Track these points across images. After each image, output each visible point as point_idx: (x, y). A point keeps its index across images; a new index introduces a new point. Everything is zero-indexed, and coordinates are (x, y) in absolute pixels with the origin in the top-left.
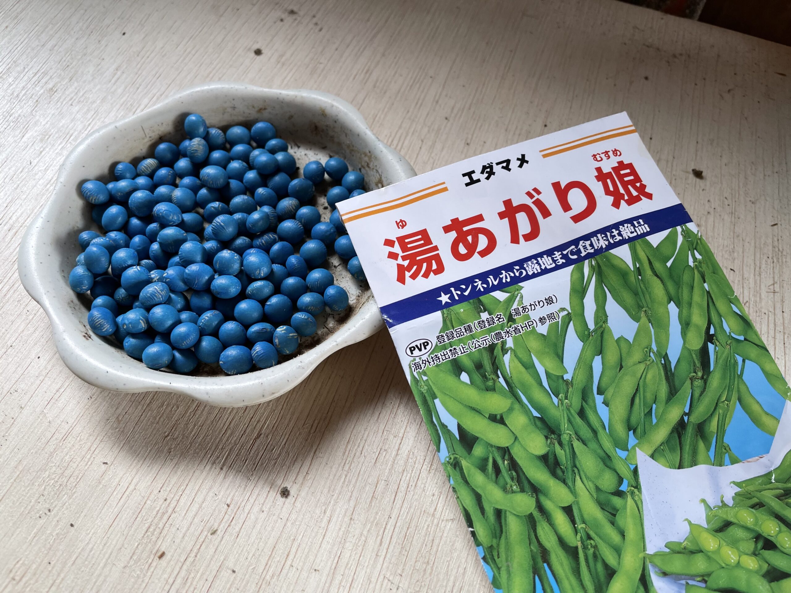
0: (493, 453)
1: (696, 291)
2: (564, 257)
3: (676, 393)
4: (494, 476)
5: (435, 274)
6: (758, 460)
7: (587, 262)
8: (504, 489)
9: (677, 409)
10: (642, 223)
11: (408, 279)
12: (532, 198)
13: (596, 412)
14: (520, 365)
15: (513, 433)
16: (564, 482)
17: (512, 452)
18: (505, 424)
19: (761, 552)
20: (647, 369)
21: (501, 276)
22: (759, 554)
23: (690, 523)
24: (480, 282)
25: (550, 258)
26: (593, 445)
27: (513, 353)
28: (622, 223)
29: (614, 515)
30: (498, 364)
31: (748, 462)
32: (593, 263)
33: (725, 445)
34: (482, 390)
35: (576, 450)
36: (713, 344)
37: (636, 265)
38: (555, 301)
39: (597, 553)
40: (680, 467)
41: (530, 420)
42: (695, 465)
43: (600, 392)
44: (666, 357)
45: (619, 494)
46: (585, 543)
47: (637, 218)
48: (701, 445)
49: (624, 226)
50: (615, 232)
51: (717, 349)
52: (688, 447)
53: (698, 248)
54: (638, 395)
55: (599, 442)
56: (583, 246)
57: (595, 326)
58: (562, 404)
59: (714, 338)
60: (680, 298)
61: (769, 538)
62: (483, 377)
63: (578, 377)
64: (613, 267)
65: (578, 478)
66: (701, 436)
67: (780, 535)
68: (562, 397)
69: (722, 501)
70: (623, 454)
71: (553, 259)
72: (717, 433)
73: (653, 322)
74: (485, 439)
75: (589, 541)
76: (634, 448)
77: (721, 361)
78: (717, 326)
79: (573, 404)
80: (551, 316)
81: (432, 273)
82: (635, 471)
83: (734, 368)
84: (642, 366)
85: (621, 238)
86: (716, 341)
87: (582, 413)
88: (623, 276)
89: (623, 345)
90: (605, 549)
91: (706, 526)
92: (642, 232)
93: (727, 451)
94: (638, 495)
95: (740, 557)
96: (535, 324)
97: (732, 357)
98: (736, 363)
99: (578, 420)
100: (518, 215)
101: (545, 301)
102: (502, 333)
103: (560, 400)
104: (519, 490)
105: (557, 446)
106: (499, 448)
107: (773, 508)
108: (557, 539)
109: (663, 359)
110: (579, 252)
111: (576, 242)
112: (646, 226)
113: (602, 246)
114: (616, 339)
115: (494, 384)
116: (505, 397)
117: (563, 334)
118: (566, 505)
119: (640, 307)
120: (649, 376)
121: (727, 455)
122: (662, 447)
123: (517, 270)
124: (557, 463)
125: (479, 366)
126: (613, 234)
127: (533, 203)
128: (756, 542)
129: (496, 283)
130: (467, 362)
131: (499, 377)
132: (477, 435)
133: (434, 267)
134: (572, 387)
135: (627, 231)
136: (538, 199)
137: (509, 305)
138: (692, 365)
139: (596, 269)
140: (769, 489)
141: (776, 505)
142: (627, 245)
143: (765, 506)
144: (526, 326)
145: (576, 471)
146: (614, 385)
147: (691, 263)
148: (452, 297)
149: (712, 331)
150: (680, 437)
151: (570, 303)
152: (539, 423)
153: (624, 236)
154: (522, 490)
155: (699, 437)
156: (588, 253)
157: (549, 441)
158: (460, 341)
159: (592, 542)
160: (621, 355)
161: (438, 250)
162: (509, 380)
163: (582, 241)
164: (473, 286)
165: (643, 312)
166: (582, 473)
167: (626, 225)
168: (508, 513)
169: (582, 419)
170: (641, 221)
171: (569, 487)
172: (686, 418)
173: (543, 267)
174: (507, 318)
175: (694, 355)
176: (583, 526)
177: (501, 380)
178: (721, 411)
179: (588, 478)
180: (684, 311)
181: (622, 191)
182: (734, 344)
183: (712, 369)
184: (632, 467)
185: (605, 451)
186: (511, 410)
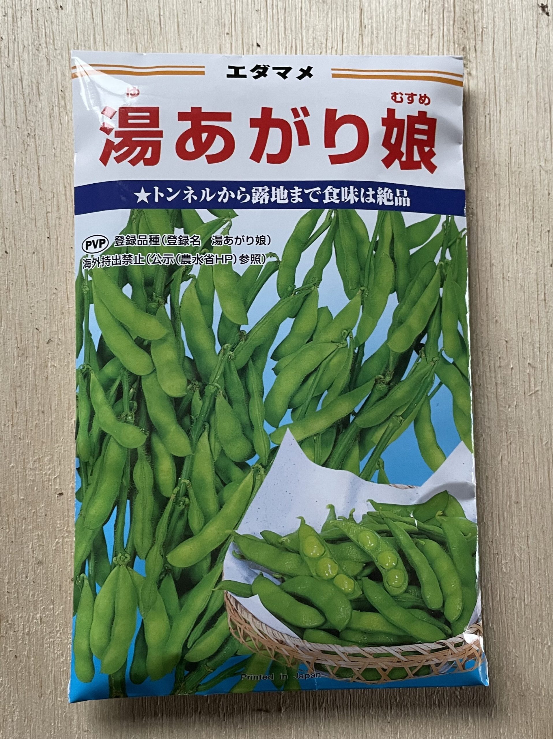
0: (122, 377)
1: (428, 292)
2: (303, 196)
3: (354, 388)
4: (113, 399)
5: (145, 164)
6: (406, 488)
7: (327, 211)
8: (118, 416)
9: (348, 404)
10: (405, 195)
11: (111, 160)
12: (295, 117)
13: (260, 376)
14: (196, 297)
15: (154, 364)
16: (188, 432)
17: (143, 382)
18: (149, 353)
19: (363, 578)
20: (335, 352)
21: (219, 193)
22: (360, 580)
23: (303, 522)
24: (192, 191)
25: (286, 191)
26: (239, 408)
27: (194, 282)
28: (383, 185)
29: (224, 485)
30: (171, 288)
31: (395, 487)
32: (333, 216)
33: (380, 460)
34: (141, 309)
35: (217, 405)
36: (418, 354)
37: (376, 237)
38: (267, 242)
39: (186, 511)
40: (325, 465)
41: (179, 357)
42: (341, 469)
43: (274, 357)
44: (362, 347)
45: (243, 466)
46: (179, 499)
47: (402, 187)
48: (356, 452)
49: (383, 189)
50: (371, 192)
51: (420, 361)
52: (341, 448)
53: (453, 247)
54: (315, 375)
55: (248, 406)
56: (329, 193)
57: (303, 285)
58: (224, 354)
59: (423, 348)
60: (407, 292)
61: (381, 569)
62: (148, 295)
63: (258, 332)
64: (352, 229)
65: (206, 434)
66: (359, 442)
67: (394, 570)
68: (227, 347)
69: (351, 515)
70: (269, 428)
71: (289, 193)
72: (378, 445)
73: (365, 306)
74: (121, 359)
75: (184, 498)
76: (285, 427)
77: (416, 375)
78: (432, 337)
79: (238, 358)
80: (255, 258)
81: (142, 161)
82: (274, 451)
83: (427, 387)
84: (333, 347)
85: (374, 201)
86: (423, 352)
87: (243, 372)
88: (358, 244)
89: (324, 316)
90: (195, 512)
91: (319, 532)
92: (400, 204)
93: (380, 468)
94: (262, 475)
95: (338, 574)
96: (233, 260)
97: (431, 375)
98: (432, 382)
99: (235, 377)
100: (272, 130)
101: (255, 239)
102: (192, 257)
103: (224, 349)
104: (133, 422)
105: (197, 395)
106: (131, 374)
107: (401, 543)
108: (152, 484)
109: (357, 348)
110: (323, 196)
111: (323, 184)
112: (408, 199)
113: (350, 200)
114: (319, 307)
115: (158, 308)
116: (164, 325)
117: (262, 281)
118: (179, 455)
119: (359, 284)
120: (335, 360)
121: (377, 471)
122: (315, 438)
123: (242, 192)
124: (189, 411)
125: (149, 283)
126: (367, 193)
127: (295, 123)
128: (364, 568)
129: (209, 199)
130: (138, 276)
131: (166, 302)
132: (115, 353)
133: (148, 155)
134: (246, 340)
135: (385, 196)
136: (302, 121)
137: (211, 229)
138: (385, 366)
139: (333, 223)
140: (404, 522)
141: (404, 539)
142: (377, 211)
143: (392, 536)
144: (222, 259)
145: (207, 426)
146: (294, 355)
147: (437, 261)
148: (151, 198)
149: (424, 341)
150: (338, 434)
151: (285, 250)
152: (187, 364)
153: (378, 200)
154: (136, 424)
155: (357, 442)
156: (332, 202)
157: (190, 386)
158: (140, 249)
159: (187, 500)
160: (316, 326)
161: (162, 136)
162: (177, 310)
163: (331, 187)
164: (182, 192)
165: (360, 291)
166: (213, 431)
167: (386, 189)
168: (112, 440)
169: (240, 379)
170: (405, 192)
171: (191, 440)
172: (352, 418)
173: (273, 200)
174: (204, 242)
175: (391, 358)
176: (187, 482)
177: (168, 306)
178: (391, 425)
179: (216, 438)
180: (404, 307)
181: (403, 149)
182: (440, 362)
183: (403, 378)
184: (273, 446)
185: (250, 419)
186: (163, 340)
